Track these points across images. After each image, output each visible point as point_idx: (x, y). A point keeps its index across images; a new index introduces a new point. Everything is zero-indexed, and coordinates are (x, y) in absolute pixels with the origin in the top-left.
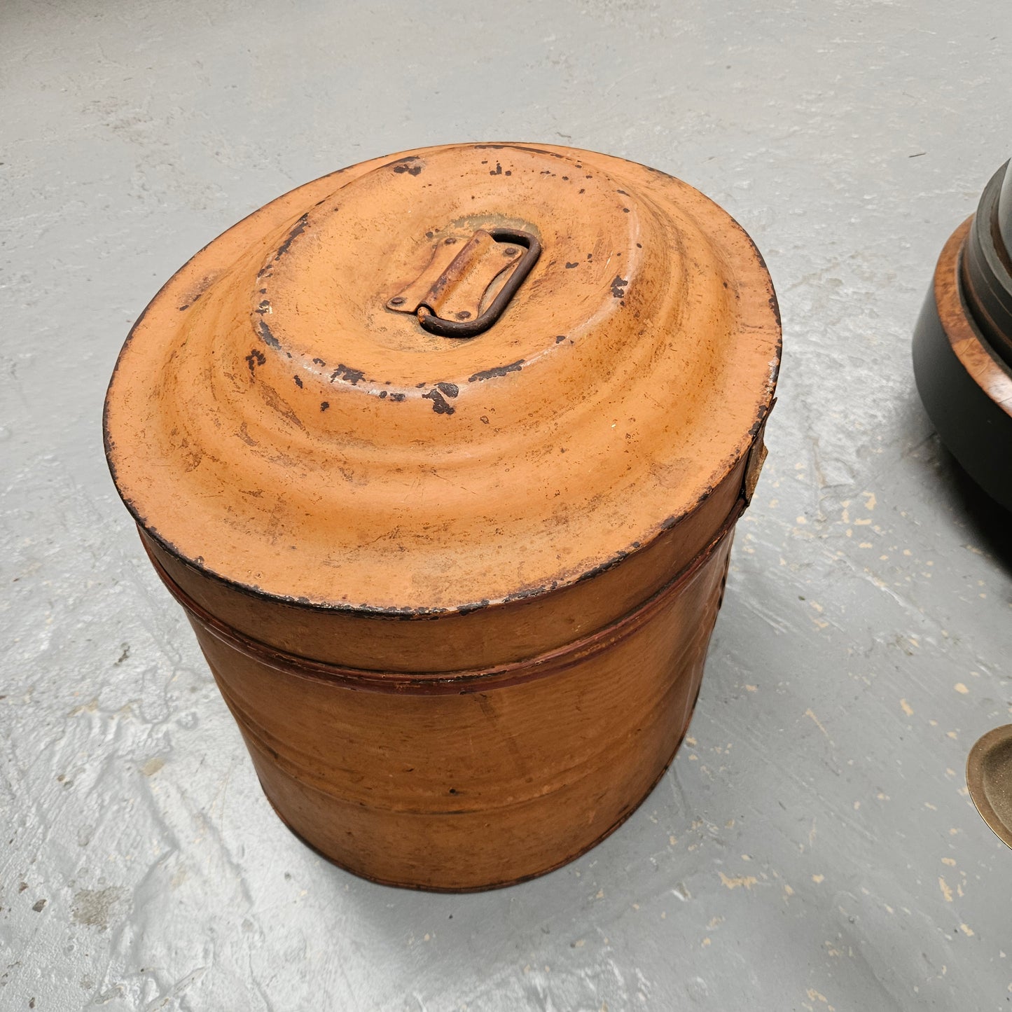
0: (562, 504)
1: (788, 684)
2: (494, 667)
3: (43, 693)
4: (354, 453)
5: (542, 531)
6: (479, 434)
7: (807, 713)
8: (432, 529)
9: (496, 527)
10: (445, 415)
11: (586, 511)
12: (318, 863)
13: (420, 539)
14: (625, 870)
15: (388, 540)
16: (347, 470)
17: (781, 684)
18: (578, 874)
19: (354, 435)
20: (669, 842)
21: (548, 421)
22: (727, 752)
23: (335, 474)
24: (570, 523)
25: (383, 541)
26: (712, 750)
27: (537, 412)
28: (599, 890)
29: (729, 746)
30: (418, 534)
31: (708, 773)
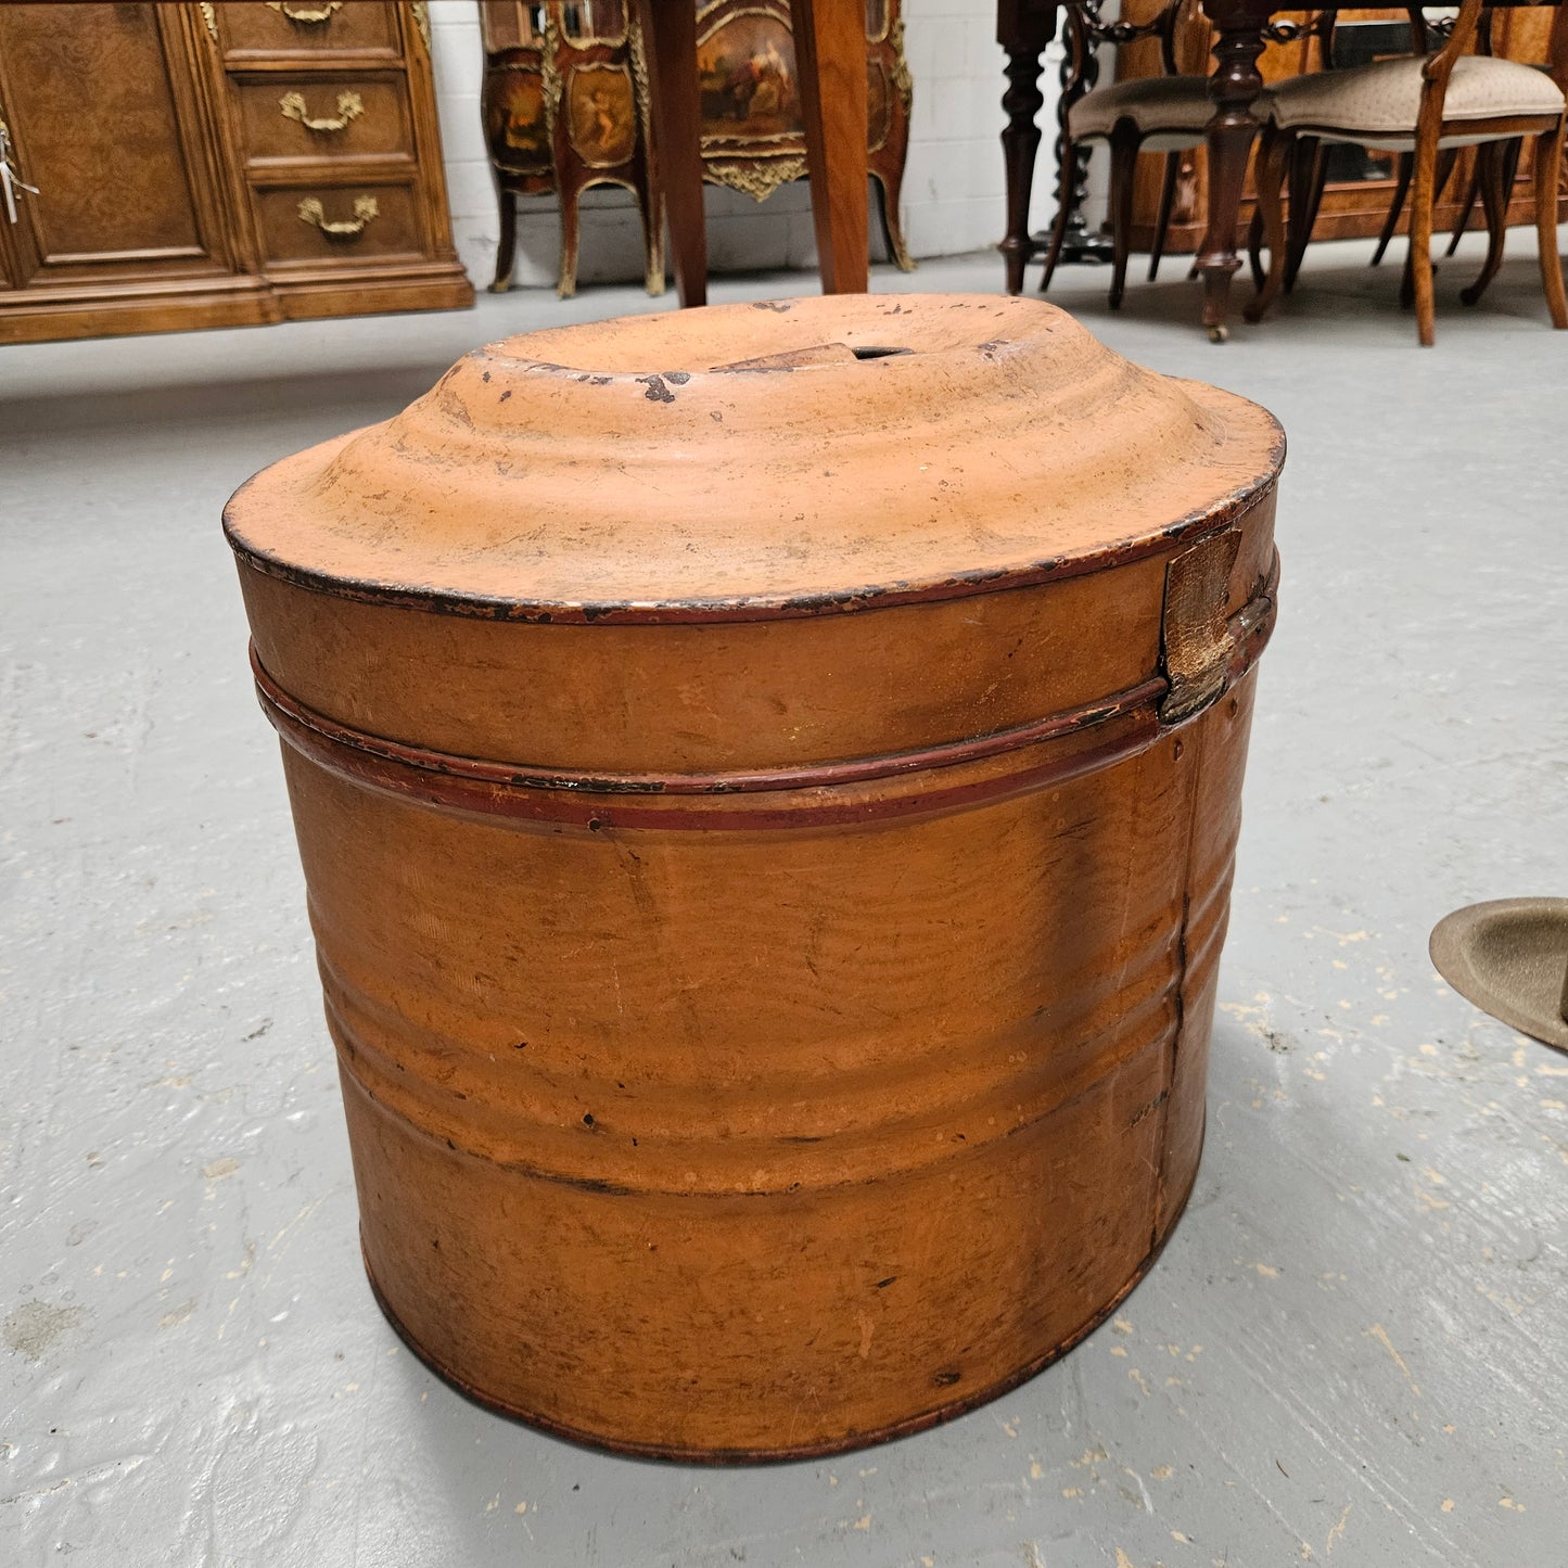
0: (803, 533)
1: (1343, 1277)
2: (645, 775)
3: (129, 1054)
4: (523, 445)
5: (761, 560)
6: (703, 432)
7: (1374, 1331)
8: (591, 532)
9: (688, 541)
10: (660, 403)
11: (841, 552)
12: (394, 1350)
13: (571, 543)
14: (925, 1496)
15: (526, 542)
16: (504, 464)
17: (1328, 1276)
18: (833, 1481)
19: (530, 426)
20: (1027, 1473)
21: (816, 437)
22: (1190, 1357)
23: (489, 467)
24: (809, 560)
25: (518, 542)
26: (1161, 1348)
27: (802, 422)
28: (864, 1515)
29: (1197, 1349)
30: (569, 536)
31: (1142, 1381)
